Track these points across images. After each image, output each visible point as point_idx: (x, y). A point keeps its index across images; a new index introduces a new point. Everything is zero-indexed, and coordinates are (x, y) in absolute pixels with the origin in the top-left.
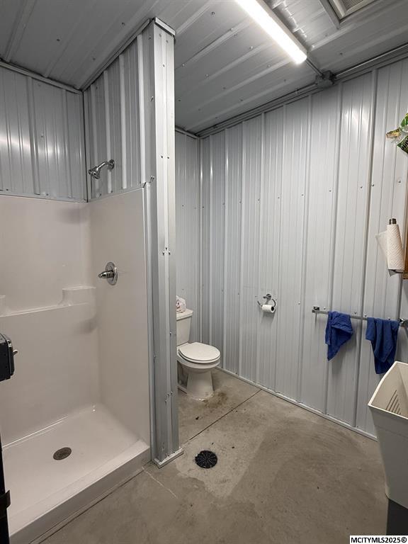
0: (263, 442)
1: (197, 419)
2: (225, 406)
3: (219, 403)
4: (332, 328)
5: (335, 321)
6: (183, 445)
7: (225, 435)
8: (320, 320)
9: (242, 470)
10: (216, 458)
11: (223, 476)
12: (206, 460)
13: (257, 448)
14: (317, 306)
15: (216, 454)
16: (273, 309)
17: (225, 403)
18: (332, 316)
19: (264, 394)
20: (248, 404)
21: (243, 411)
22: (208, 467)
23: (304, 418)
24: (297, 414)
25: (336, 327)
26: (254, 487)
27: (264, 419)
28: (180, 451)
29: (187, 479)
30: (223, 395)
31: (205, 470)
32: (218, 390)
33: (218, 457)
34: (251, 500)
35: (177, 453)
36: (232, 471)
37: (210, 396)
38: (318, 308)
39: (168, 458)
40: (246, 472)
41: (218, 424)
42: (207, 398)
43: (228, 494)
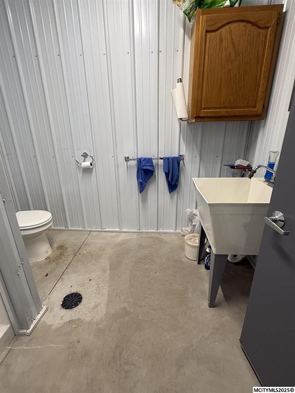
0: (110, 265)
1: (47, 275)
2: (68, 254)
3: (61, 255)
4: (141, 169)
5: (143, 164)
6: (44, 303)
7: (79, 275)
8: (130, 167)
9: (106, 291)
10: (80, 295)
11: (93, 304)
12: (72, 301)
13: (108, 272)
14: (127, 156)
15: (79, 292)
16: (91, 164)
17: (66, 253)
18: (140, 161)
19: (95, 234)
20: (85, 245)
21: (85, 252)
22: (76, 305)
23: (128, 238)
24: (122, 237)
25: (144, 168)
26: (120, 297)
27: (103, 250)
28: (44, 308)
29: (63, 326)
30: (61, 247)
31: (75, 309)
32: (55, 245)
33: (81, 293)
34: (122, 306)
35: (42, 313)
36: (98, 296)
37: (50, 252)
38: (128, 158)
39: (35, 322)
40: (109, 291)
41: (69, 269)
42: (48, 255)
43: (104, 313)
